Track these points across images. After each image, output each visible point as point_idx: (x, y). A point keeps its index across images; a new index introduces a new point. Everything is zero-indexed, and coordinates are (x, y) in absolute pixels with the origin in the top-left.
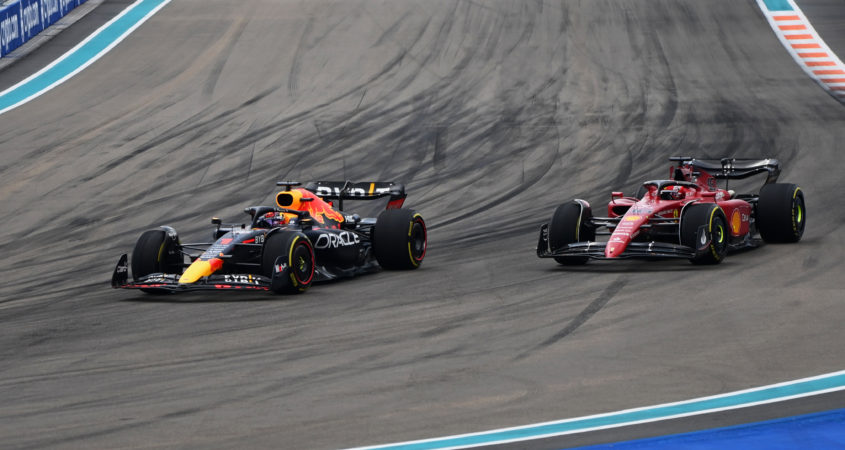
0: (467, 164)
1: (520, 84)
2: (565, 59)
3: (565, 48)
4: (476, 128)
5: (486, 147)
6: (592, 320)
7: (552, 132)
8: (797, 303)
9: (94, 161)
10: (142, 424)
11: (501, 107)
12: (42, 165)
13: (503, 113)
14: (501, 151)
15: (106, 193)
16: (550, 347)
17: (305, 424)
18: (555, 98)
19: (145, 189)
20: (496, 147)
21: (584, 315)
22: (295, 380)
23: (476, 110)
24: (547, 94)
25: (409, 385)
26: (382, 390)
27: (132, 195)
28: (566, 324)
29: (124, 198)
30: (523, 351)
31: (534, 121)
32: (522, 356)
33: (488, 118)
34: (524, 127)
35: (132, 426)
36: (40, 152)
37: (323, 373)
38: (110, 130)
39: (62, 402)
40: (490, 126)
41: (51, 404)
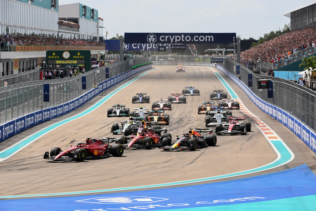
0: (173, 129)
1: (183, 113)
2: (192, 108)
3: (192, 105)
4: (174, 121)
5: (176, 125)
6: (197, 160)
7: (189, 122)
8: (238, 157)
9: (98, 127)
10: (107, 180)
11: (180, 117)
12: (88, 128)
13: (180, 118)
14: (179, 126)
15: (100, 134)
16: (189, 165)
17: (140, 180)
18: (190, 115)
19: (108, 133)
20: (178, 125)
21: (196, 159)
22: (138, 171)
23: (174, 118)
24: (188, 115)
25: (161, 173)
26: (155, 174)
27: (106, 134)
28: (192, 161)
29: (104, 135)
30: (183, 166)
31: (186, 120)
32: (183, 167)
33: (177, 119)
34: (184, 121)
35: (105, 180)
36: (87, 125)
37: (143, 170)
38: (101, 121)
39: (91, 175)
40: (177, 121)
41: (89, 176)
